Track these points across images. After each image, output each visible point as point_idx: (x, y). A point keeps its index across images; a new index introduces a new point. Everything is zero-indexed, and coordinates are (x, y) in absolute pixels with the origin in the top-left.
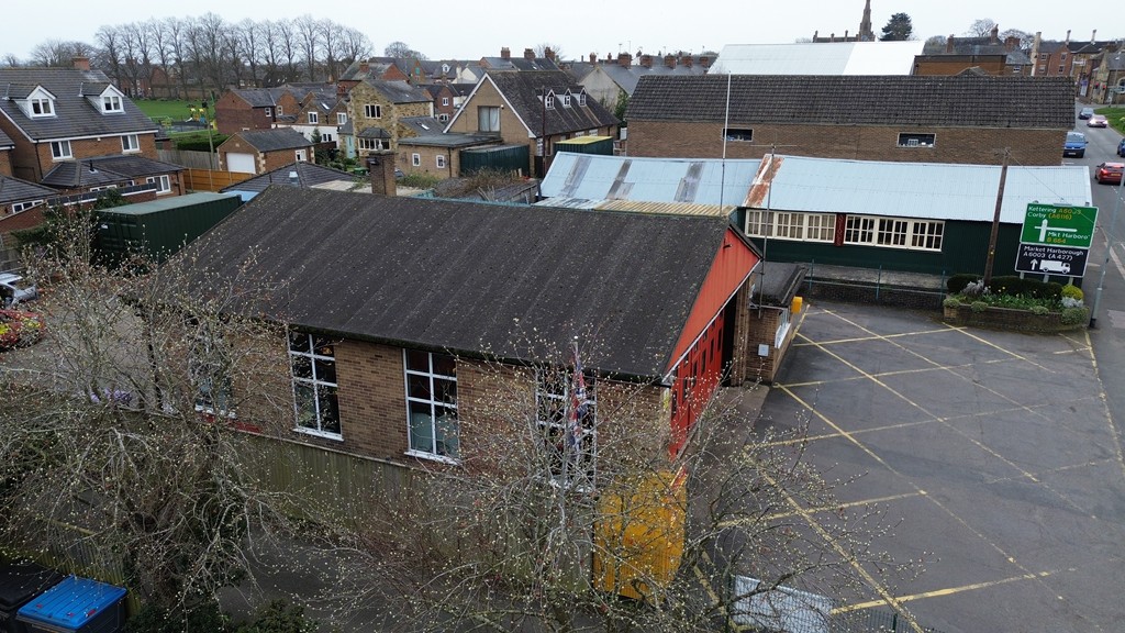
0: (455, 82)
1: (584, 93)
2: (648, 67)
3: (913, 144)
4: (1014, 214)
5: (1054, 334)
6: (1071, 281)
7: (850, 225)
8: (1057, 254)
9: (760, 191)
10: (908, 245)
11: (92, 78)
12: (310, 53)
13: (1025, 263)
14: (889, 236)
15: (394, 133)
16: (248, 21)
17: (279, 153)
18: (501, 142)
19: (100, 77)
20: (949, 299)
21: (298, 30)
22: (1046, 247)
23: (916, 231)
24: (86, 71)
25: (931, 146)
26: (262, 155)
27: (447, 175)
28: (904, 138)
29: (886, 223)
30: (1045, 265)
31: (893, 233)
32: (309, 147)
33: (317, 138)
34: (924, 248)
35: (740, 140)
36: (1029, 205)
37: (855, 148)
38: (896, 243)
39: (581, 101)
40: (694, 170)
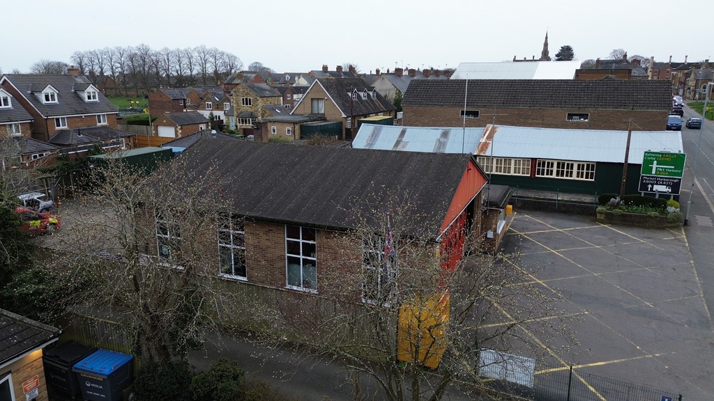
0: (294, 85)
1: (375, 91)
2: (413, 76)
3: (576, 120)
4: (636, 158)
5: (663, 229)
6: (672, 197)
7: (539, 166)
8: (663, 182)
9: (485, 146)
10: (574, 177)
11: (79, 80)
12: (204, 68)
13: (644, 187)
14: (563, 172)
15: (259, 114)
16: (166, 49)
17: (190, 127)
18: (325, 120)
19: (84, 80)
20: (600, 208)
21: (197, 54)
22: (657, 177)
23: (579, 169)
24: (76, 77)
25: (586, 120)
26: (179, 127)
27: (292, 139)
28: (570, 116)
29: (561, 164)
30: (656, 188)
31: (565, 170)
32: (208, 123)
33: (212, 118)
34: (584, 179)
35: (471, 117)
36: (645, 152)
37: (541, 122)
38: (567, 176)
39: (373, 96)
40: (445, 134)
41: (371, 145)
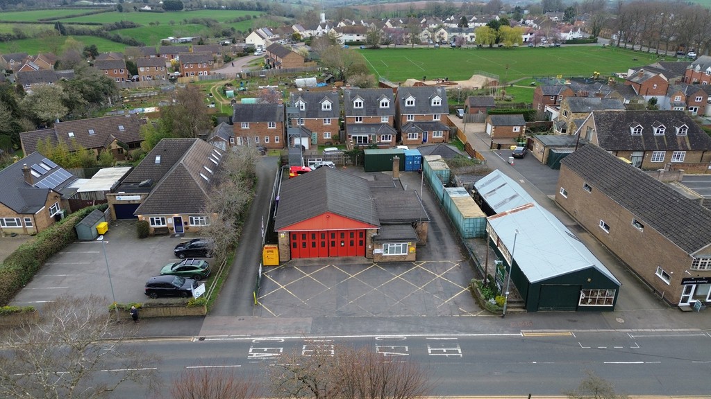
17: (504, 127)
26: (493, 127)
30: (498, 284)
32: (523, 126)
35: (588, 191)
39: (680, 132)
40: (513, 197)
41: (483, 186)
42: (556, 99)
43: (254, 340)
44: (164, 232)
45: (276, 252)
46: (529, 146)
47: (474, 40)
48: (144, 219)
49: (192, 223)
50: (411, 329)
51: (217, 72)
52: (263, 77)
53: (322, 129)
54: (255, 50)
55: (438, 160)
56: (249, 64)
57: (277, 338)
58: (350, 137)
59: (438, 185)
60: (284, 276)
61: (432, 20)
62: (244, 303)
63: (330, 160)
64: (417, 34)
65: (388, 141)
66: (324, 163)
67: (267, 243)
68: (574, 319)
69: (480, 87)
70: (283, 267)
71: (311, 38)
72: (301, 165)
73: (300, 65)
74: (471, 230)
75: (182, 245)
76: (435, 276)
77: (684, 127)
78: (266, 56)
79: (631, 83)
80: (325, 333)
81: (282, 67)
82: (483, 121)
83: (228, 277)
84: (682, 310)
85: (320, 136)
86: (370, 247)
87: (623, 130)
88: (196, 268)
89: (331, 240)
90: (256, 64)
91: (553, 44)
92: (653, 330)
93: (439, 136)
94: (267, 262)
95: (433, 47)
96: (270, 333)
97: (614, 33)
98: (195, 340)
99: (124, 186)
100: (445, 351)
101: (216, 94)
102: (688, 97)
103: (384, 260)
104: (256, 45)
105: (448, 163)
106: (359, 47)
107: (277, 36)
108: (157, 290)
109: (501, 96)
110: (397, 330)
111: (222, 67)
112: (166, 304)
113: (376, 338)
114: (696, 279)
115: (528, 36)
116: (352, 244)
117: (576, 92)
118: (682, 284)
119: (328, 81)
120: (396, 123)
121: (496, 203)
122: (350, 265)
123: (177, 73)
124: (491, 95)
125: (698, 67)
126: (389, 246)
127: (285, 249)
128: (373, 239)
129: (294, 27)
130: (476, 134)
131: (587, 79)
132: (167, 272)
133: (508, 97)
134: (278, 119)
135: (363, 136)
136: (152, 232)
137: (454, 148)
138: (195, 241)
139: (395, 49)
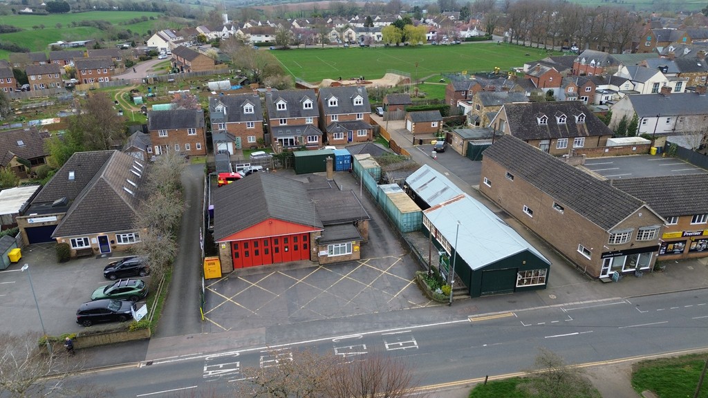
3: (558, 209)
9: (437, 208)
15: (482, 119)
17: (423, 123)
26: (413, 123)
28: (556, 205)
32: (440, 121)
35: (510, 179)
39: (579, 120)
40: (445, 190)
41: (414, 181)
42: (466, 94)
43: (207, 357)
44: (89, 254)
45: (218, 263)
46: (448, 140)
47: (380, 39)
48: (63, 241)
49: (120, 241)
50: (366, 327)
51: (120, 77)
52: (172, 82)
53: (247, 133)
54: (159, 53)
55: (368, 158)
56: (154, 68)
57: (231, 353)
58: (276, 139)
59: (371, 183)
60: (229, 288)
61: (338, 20)
62: (190, 321)
63: (259, 164)
64: (326, 34)
65: (315, 142)
66: (254, 168)
67: (207, 255)
68: (513, 300)
69: (394, 85)
70: (227, 278)
71: (218, 40)
72: (229, 172)
73: (211, 67)
74: (409, 224)
75: (111, 266)
76: (381, 272)
77: (582, 116)
78: (173, 60)
79: (530, 77)
80: (280, 341)
81: (191, 71)
82: (403, 118)
83: (168, 295)
84: (603, 282)
85: (244, 140)
86: (314, 249)
87: (530, 120)
88: (132, 289)
89: (274, 246)
90: (162, 68)
91: (454, 42)
92: (581, 303)
93: (363, 134)
94: (208, 275)
95: (342, 46)
96: (223, 349)
97: (506, 31)
98: (142, 365)
99: (35, 207)
100: (401, 344)
101: (122, 101)
102: (579, 88)
103: (329, 262)
104: (159, 48)
105: (377, 160)
106: (268, 48)
107: (181, 38)
108: (89, 317)
109: (415, 93)
110: (353, 330)
111: (124, 72)
112: (105, 331)
113: (333, 340)
114: (613, 253)
115: (431, 35)
116: (296, 248)
117: (484, 86)
118: (602, 258)
119: (242, 84)
120: (321, 123)
121: (429, 197)
122: (295, 270)
123: (73, 80)
124: (406, 93)
125: (584, 60)
126: (334, 247)
127: (227, 260)
128: (318, 241)
129: (198, 29)
130: (397, 131)
131: (489, 74)
132: (99, 296)
133: (421, 94)
134: (198, 125)
135: (289, 138)
136: (73, 254)
137: (381, 146)
138: (126, 260)
139: (305, 49)
